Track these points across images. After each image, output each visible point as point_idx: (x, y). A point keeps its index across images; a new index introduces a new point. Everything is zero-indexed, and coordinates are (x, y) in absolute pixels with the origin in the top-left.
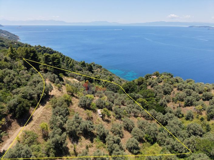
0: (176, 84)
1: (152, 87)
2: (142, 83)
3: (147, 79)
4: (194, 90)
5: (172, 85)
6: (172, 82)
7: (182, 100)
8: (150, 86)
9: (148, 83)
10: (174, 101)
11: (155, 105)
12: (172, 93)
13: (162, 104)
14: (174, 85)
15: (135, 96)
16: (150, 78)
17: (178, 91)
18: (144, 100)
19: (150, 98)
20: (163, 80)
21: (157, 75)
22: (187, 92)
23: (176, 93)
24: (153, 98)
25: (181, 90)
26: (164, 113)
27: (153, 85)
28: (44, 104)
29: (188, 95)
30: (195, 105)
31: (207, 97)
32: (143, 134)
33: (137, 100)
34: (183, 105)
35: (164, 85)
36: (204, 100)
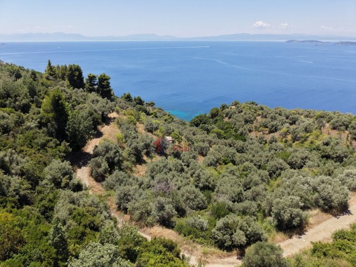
0: (260, 112)
1: (230, 118)
2: (217, 115)
3: (223, 109)
4: (280, 115)
5: (255, 115)
6: (255, 110)
7: (267, 127)
8: (227, 118)
9: (224, 115)
10: (257, 129)
11: (234, 135)
12: (255, 122)
13: (242, 134)
14: (258, 113)
15: (209, 128)
16: (227, 108)
17: (262, 119)
18: (221, 131)
19: (228, 129)
20: (244, 110)
21: (236, 104)
22: (272, 118)
23: (259, 121)
24: (232, 129)
25: (266, 117)
26: (245, 140)
27: (231, 115)
28: (108, 124)
29: (272, 121)
30: (280, 129)
31: (293, 120)
32: (220, 156)
33: (212, 131)
34: (267, 132)
35: (245, 114)
36: (291, 124)
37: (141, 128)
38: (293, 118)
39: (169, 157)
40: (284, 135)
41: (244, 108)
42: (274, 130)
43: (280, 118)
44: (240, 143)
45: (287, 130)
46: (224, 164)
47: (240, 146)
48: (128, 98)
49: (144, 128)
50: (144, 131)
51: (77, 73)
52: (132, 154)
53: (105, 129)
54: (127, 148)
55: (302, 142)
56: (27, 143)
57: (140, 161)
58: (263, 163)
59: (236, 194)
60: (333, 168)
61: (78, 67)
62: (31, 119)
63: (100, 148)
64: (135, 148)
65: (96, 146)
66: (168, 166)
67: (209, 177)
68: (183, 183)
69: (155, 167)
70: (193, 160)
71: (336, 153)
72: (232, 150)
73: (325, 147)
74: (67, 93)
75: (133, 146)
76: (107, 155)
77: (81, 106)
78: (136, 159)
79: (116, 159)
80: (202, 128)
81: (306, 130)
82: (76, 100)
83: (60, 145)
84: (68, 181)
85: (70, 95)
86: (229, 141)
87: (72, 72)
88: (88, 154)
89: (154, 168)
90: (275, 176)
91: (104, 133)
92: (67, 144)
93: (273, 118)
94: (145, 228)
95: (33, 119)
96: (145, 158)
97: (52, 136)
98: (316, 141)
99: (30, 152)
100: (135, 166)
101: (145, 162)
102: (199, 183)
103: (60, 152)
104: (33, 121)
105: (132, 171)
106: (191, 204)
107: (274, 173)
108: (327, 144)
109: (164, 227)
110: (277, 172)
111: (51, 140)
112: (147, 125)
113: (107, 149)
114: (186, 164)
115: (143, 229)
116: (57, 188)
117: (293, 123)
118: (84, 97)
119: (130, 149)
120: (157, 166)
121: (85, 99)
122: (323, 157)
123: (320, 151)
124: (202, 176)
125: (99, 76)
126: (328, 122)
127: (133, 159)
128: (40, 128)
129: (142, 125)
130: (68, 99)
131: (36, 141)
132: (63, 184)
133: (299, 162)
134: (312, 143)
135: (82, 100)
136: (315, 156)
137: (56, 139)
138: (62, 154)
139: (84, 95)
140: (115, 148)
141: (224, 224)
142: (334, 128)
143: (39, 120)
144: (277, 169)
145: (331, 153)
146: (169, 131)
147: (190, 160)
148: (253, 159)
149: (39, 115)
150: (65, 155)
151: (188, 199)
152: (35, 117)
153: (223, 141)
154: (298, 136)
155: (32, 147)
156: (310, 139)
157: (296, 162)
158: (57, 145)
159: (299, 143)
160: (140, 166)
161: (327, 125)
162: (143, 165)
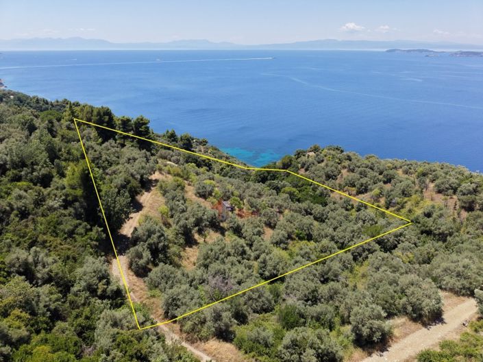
0: (347, 163)
1: (306, 170)
2: (290, 166)
3: (298, 157)
4: (372, 169)
5: (339, 166)
6: (340, 160)
7: (354, 186)
8: (303, 170)
9: (300, 165)
10: (341, 188)
11: (311, 196)
12: (339, 177)
13: (322, 194)
14: (343, 164)
15: (279, 185)
16: (304, 155)
17: (348, 174)
18: (294, 189)
19: (304, 187)
20: (325, 159)
21: (316, 150)
22: (361, 173)
23: (345, 176)
24: (309, 187)
25: (353, 171)
26: (325, 204)
27: (308, 167)
28: (148, 190)
29: (361, 178)
30: (371, 190)
31: (388, 177)
32: (292, 228)
33: (282, 190)
34: (354, 192)
35: (327, 165)
36: (385, 183)
37: (191, 193)
38: (388, 175)
39: (227, 233)
40: (376, 198)
41: (326, 156)
42: (363, 190)
43: (371, 173)
44: (318, 209)
45: (379, 191)
46: (297, 239)
47: (319, 213)
48: (172, 137)
49: (195, 192)
50: (194, 197)
51: (107, 118)
52: (181, 234)
53: (145, 198)
54: (174, 226)
55: (398, 210)
56: (50, 230)
57: (190, 242)
58: (347, 240)
59: (310, 290)
60: (433, 250)
61: (108, 109)
62: (54, 197)
63: (140, 232)
64: (183, 226)
65: (136, 229)
66: (226, 249)
67: (278, 264)
68: (244, 274)
69: (209, 252)
70: (258, 236)
71: (440, 229)
72: (308, 220)
73: (426, 219)
74: (95, 151)
75: (181, 223)
76: (150, 241)
77: (114, 168)
78: (186, 240)
79: (161, 245)
80: (269, 185)
81: (404, 193)
82: (107, 160)
83: (91, 230)
84: (105, 287)
85: (100, 153)
86: (304, 205)
87: (101, 117)
88: (125, 237)
89: (207, 253)
90: (360, 259)
91: (143, 205)
92: (100, 229)
93: (363, 174)
94: (199, 342)
95: (56, 196)
96: (196, 236)
97: (81, 219)
98: (415, 209)
99: (55, 244)
100: (185, 249)
101: (196, 243)
102: (264, 271)
103: (91, 240)
104: (57, 199)
105: (180, 257)
106: (254, 305)
107: (360, 255)
108: (428, 215)
109: (221, 340)
110: (364, 255)
111: (80, 224)
112: (199, 189)
113: (150, 233)
114: (249, 242)
115: (196, 344)
116: (93, 297)
117: (388, 181)
118: (116, 155)
119: (177, 227)
120: (212, 250)
121: (118, 157)
122: (422, 233)
123: (419, 225)
124: (269, 263)
125: (135, 119)
126: (433, 181)
127: (182, 241)
128: (65, 207)
129: (192, 188)
130: (98, 158)
131: (62, 227)
132: (99, 292)
133: (391, 240)
134: (410, 211)
135: (114, 159)
136: (412, 233)
137: (86, 223)
138: (95, 243)
139: (116, 152)
140: (159, 231)
141: (292, 341)
142: (439, 192)
143: (63, 197)
144: (364, 251)
145: (433, 228)
146: (228, 194)
147: (254, 237)
148: (335, 233)
149: (64, 191)
150: (97, 243)
151: (250, 298)
152: (59, 193)
153: (296, 205)
154: (394, 201)
155: (57, 235)
156: (408, 206)
157: (388, 241)
158: (88, 231)
159: (395, 210)
160: (191, 249)
161: (432, 185)
162: (194, 247)
